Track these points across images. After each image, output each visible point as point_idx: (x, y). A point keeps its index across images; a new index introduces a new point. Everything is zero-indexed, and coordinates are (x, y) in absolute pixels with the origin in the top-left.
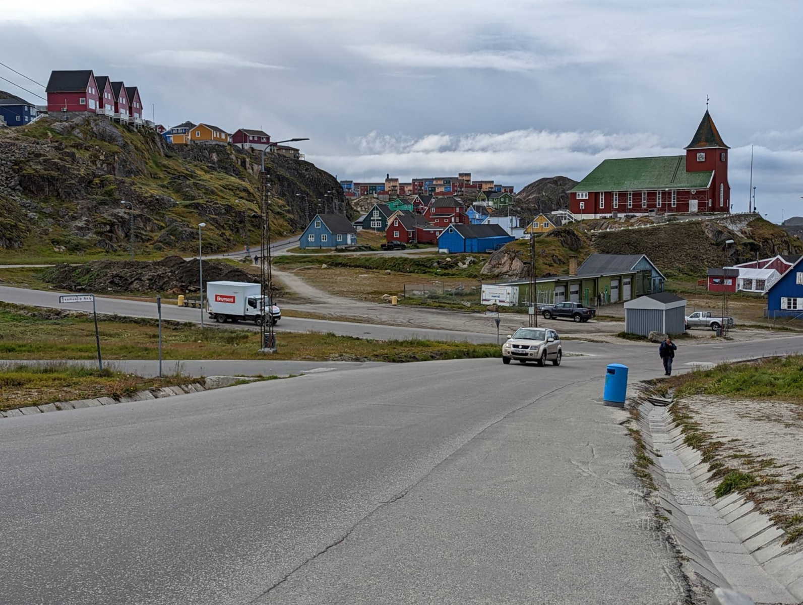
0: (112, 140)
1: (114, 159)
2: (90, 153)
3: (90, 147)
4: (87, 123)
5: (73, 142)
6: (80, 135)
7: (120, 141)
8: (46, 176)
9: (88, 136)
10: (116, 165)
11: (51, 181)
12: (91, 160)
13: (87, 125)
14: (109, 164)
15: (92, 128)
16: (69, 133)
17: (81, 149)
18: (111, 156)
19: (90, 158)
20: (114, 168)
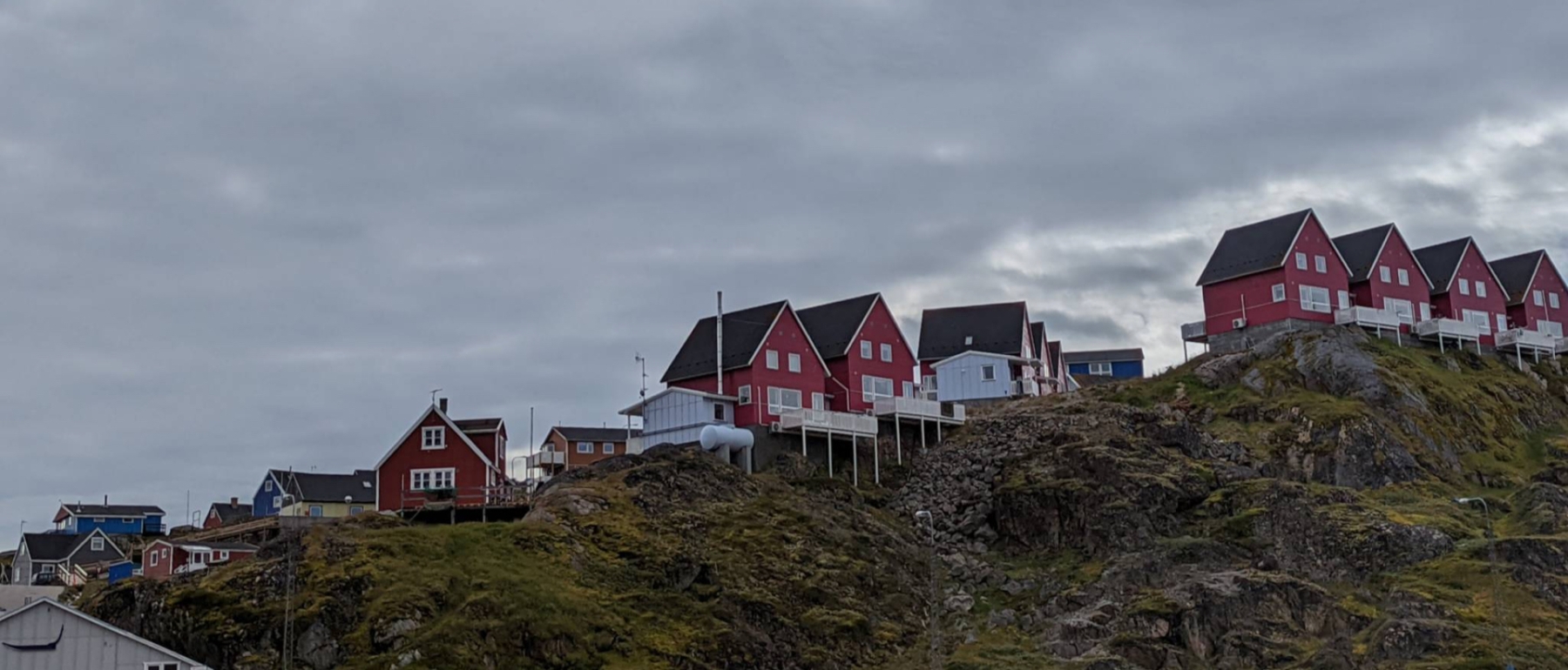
0: (1344, 385)
1: (1336, 437)
2: (1273, 428)
3: (1277, 412)
4: (1284, 348)
5: (1234, 404)
6: (1258, 384)
7: (1372, 388)
8: (1048, 493)
9: (1278, 383)
10: (1340, 455)
11: (1062, 503)
12: (1274, 447)
13: (1284, 355)
14: (1320, 453)
15: (1295, 361)
16: (1235, 379)
17: (1256, 419)
18: (1330, 429)
19: (1271, 442)
20: (1332, 461)
